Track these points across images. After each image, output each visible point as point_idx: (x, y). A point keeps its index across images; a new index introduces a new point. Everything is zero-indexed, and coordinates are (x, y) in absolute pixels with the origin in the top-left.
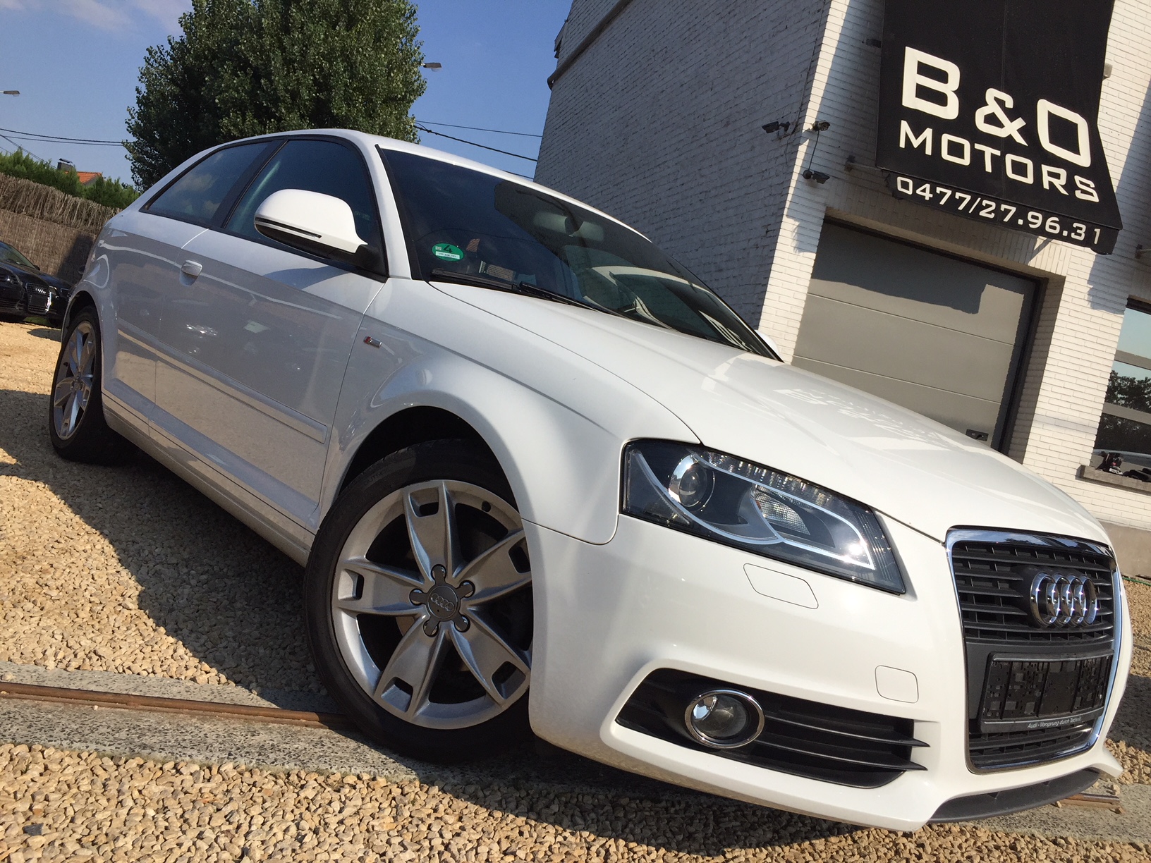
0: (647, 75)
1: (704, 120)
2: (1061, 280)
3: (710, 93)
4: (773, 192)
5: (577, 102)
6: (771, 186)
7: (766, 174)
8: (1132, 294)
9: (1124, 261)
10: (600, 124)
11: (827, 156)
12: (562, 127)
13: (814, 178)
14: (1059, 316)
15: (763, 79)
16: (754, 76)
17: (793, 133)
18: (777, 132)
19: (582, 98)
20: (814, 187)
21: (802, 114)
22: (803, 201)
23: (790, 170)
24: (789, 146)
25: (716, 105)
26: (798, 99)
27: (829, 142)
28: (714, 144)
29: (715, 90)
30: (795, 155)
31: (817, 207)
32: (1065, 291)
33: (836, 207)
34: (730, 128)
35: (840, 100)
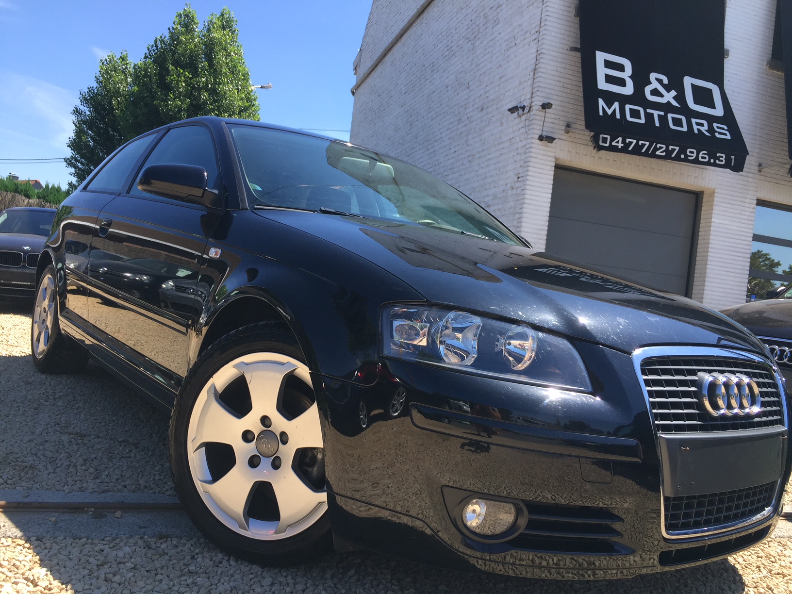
0: (422, 82)
2: (712, 192)
3: (467, 91)
4: (520, 151)
5: (373, 104)
7: (513, 141)
8: (759, 197)
9: (752, 175)
10: (392, 116)
11: (552, 125)
12: (364, 121)
13: (545, 140)
15: (503, 79)
16: (497, 77)
17: (528, 112)
18: (517, 112)
19: (377, 100)
20: (546, 146)
21: (533, 100)
22: (539, 156)
23: (530, 136)
24: (527, 121)
25: (473, 98)
26: (529, 90)
27: (553, 116)
28: (474, 123)
29: (471, 88)
30: (531, 127)
31: (549, 159)
32: (715, 199)
33: (562, 158)
34: (484, 112)
35: (556, 88)
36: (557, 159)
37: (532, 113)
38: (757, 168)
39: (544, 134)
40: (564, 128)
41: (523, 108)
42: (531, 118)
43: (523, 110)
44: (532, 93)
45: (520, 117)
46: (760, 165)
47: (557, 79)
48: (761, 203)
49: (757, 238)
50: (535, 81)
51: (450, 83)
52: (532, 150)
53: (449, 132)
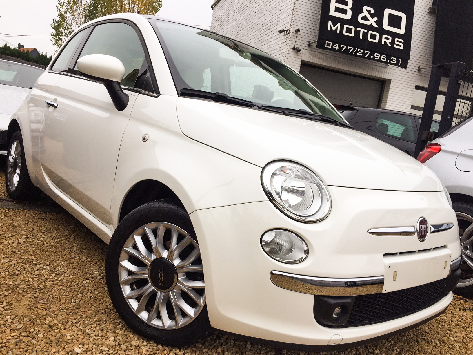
0: (244, 8)
1: (263, 27)
2: (390, 81)
3: (264, 16)
4: (283, 55)
5: (221, 17)
6: (282, 53)
7: (281, 49)
8: (417, 85)
9: (413, 72)
10: (229, 26)
11: (301, 41)
12: (217, 27)
13: (296, 50)
14: (389, 94)
15: (280, 12)
16: (278, 11)
17: (289, 33)
18: (284, 33)
19: (223, 15)
20: (297, 53)
21: (291, 26)
22: (292, 58)
23: (288, 47)
24: (287, 38)
25: (266, 21)
26: (290, 20)
27: (301, 36)
28: (265, 36)
29: (266, 15)
30: (289, 42)
31: (298, 60)
32: (391, 85)
33: (305, 60)
34: (270, 30)
35: (304, 20)
36: (302, 61)
37: (290, 34)
38: (417, 68)
39: (296, 46)
40: (307, 43)
41: (287, 31)
42: (289, 37)
43: (287, 32)
44: (291, 23)
45: (285, 35)
46: (419, 67)
47: (305, 15)
48: (418, 88)
49: (413, 107)
50: (293, 16)
51: (257, 10)
52: (289, 55)
53: (254, 39)
